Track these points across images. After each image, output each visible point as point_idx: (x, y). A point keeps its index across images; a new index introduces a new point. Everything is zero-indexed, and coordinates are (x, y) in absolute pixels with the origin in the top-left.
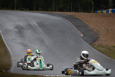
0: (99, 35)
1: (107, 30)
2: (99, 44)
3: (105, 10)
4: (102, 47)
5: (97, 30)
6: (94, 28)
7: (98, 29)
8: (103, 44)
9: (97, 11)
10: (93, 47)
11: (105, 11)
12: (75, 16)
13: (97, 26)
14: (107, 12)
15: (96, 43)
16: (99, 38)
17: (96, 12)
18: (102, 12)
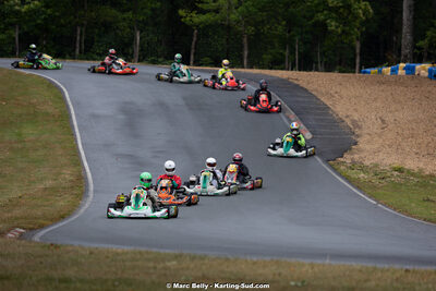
0: (358, 136)
1: (383, 121)
2: (353, 163)
3: (388, 66)
4: (363, 169)
5: (354, 122)
6: (347, 117)
7: (356, 118)
8: (367, 163)
9: (368, 70)
10: (335, 170)
11: (387, 70)
12: (296, 82)
13: (356, 110)
14: (392, 71)
15: (347, 158)
16: (356, 144)
17: (365, 72)
18: (380, 72)
